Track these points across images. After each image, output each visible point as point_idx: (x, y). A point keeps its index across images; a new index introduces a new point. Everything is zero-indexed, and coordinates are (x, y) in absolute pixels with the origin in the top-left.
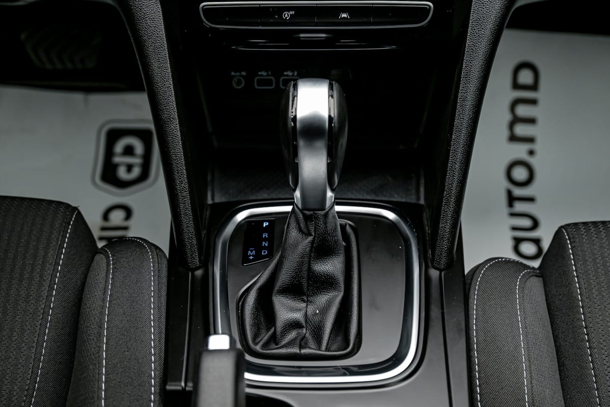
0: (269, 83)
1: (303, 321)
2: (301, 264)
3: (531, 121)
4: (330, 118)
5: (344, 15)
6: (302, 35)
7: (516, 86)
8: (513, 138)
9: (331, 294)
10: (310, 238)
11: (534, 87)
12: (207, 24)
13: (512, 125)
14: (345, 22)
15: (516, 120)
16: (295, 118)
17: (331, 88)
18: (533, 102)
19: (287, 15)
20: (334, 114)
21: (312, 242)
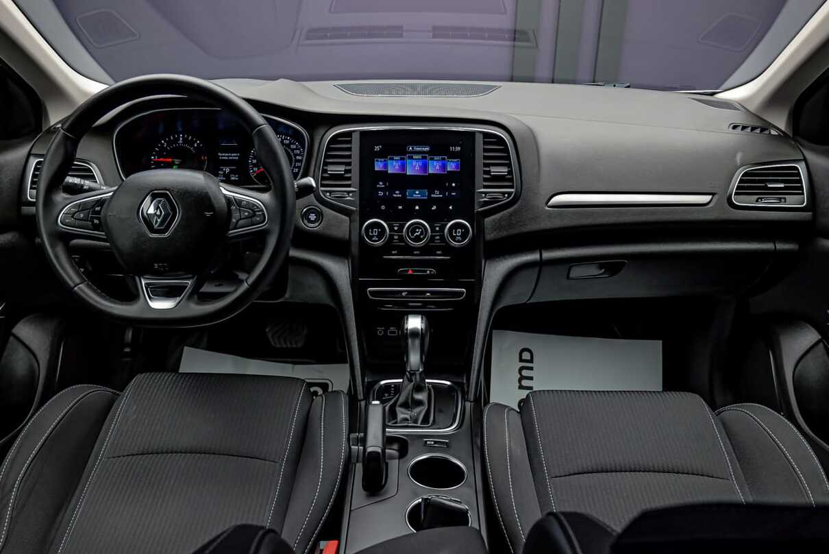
0: (394, 333)
1: (409, 419)
2: (409, 395)
3: (531, 378)
4: (422, 329)
5: (428, 294)
6: (411, 304)
7: (521, 360)
8: (521, 387)
9: (422, 408)
10: (412, 383)
11: (531, 361)
12: (370, 297)
13: (520, 381)
14: (428, 297)
15: (522, 378)
16: (407, 329)
17: (422, 318)
18: (531, 369)
19: (404, 294)
20: (423, 327)
21: (414, 385)
